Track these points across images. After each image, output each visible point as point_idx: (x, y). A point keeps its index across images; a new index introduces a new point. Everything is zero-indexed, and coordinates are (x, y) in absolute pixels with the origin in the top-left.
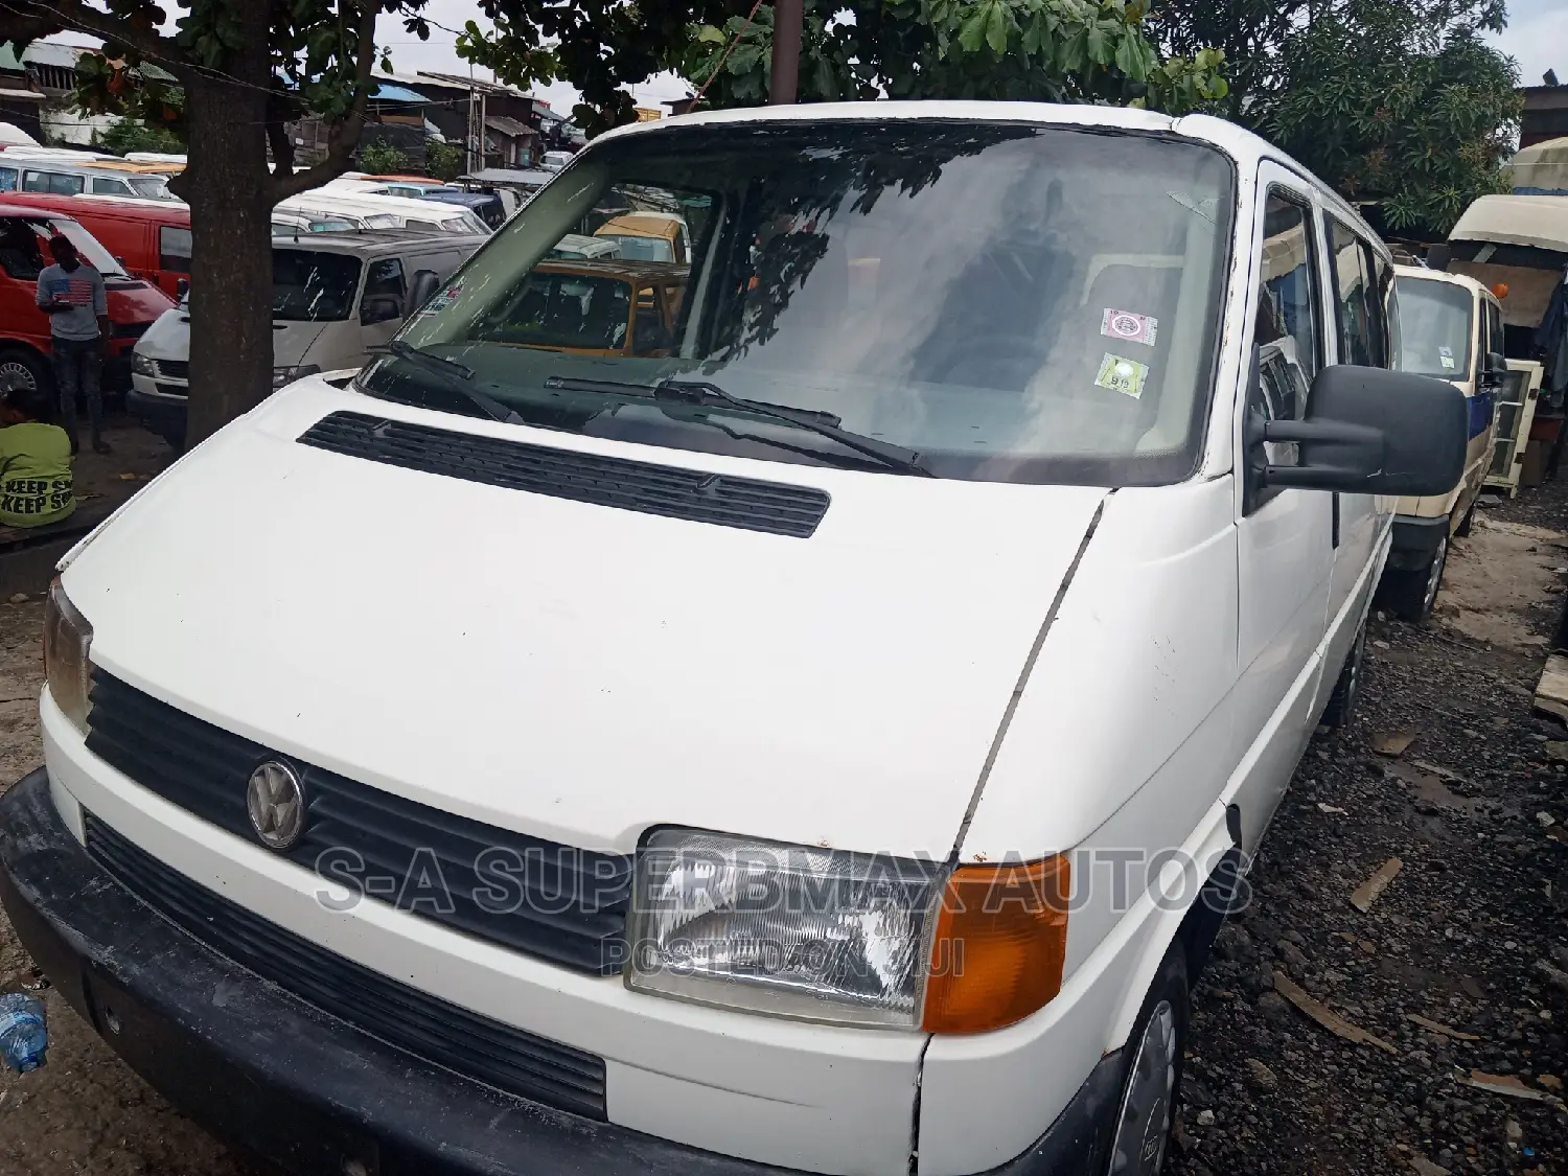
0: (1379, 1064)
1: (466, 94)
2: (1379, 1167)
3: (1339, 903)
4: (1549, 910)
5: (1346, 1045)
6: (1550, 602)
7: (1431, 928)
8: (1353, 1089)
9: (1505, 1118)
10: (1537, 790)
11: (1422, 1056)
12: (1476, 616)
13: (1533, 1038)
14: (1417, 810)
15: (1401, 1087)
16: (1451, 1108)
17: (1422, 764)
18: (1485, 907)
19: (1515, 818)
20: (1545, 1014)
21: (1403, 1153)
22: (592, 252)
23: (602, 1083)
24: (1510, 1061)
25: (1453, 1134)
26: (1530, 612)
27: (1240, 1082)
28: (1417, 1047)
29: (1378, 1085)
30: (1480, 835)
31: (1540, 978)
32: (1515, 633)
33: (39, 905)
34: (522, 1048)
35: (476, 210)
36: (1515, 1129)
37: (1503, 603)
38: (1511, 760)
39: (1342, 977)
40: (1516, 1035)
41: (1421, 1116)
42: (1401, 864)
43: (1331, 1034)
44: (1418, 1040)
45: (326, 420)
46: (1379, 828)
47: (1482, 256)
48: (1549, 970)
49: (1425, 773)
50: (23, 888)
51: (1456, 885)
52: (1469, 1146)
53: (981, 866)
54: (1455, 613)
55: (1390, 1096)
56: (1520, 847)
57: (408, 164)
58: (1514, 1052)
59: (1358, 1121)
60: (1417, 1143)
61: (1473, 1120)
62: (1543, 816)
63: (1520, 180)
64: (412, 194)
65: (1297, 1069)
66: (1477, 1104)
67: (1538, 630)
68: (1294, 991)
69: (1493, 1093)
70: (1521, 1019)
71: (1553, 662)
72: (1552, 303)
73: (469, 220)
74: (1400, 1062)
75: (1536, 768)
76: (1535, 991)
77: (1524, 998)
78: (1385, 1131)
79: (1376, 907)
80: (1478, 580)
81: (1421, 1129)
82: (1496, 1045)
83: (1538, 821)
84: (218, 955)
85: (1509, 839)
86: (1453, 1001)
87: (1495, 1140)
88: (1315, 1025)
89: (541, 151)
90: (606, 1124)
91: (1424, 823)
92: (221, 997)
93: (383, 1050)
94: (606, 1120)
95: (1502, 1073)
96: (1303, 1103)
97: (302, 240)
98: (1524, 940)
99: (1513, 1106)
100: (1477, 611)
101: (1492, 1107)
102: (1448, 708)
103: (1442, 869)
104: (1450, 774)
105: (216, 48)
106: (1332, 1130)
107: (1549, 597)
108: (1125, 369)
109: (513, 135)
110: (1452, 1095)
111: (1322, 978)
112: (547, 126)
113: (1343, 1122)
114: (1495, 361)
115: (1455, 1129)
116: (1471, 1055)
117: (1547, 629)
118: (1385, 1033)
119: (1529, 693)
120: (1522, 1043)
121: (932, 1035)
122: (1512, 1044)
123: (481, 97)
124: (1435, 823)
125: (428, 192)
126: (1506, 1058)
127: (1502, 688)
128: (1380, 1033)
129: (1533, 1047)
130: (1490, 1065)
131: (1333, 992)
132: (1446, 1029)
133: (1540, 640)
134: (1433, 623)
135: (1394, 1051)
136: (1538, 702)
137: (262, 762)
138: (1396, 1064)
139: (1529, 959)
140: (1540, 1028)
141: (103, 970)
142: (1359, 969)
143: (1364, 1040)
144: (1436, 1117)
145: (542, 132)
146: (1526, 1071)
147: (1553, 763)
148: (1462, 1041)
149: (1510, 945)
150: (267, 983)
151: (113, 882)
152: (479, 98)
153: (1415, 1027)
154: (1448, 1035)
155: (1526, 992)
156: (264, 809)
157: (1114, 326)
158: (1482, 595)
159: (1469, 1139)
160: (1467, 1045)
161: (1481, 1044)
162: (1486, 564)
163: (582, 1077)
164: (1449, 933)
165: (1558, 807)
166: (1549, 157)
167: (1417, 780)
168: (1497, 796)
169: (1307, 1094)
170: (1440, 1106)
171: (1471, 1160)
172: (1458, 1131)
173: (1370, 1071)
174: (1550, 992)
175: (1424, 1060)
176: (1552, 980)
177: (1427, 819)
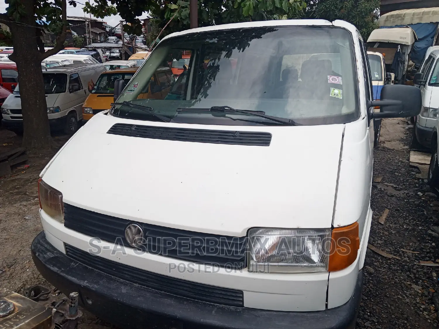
0: (397, 262)
1: (84, 22)
2: (404, 289)
3: (376, 223)
4: (427, 217)
5: (388, 259)
6: (406, 137)
7: (400, 226)
8: (392, 270)
9: (431, 272)
10: (416, 187)
11: (407, 259)
12: (389, 143)
13: (433, 251)
14: (388, 196)
15: (405, 268)
16: (418, 271)
17: (386, 183)
18: (412, 219)
19: (412, 195)
20: (433, 244)
21: (409, 284)
22: (130, 65)
23: (243, 297)
24: (428, 257)
25: (420, 278)
26: (402, 140)
27: (366, 273)
28: (405, 257)
29: (398, 268)
30: (405, 200)
31: (430, 235)
32: (400, 146)
33: (59, 272)
34: (217, 291)
35: (92, 56)
36: (434, 274)
37: (394, 139)
38: (408, 180)
39: (382, 242)
40: (428, 251)
41: (411, 274)
42: (388, 211)
43: (383, 256)
44: (405, 255)
45: (113, 126)
46: (380, 202)
47: (376, 46)
48: (432, 233)
49: (387, 186)
50: (52, 268)
51: (403, 214)
52: (425, 280)
53: (340, 227)
54: (384, 142)
55: (402, 271)
56: (416, 202)
57: (68, 44)
58: (429, 255)
59: (396, 278)
60: (412, 281)
61: (424, 273)
62: (419, 193)
63: (382, 24)
64: (72, 53)
65: (378, 267)
66: (423, 269)
67: (405, 145)
68: (372, 247)
69: (427, 266)
70: (428, 246)
71: (412, 153)
72: (395, 57)
73: (91, 59)
74: (402, 261)
75: (414, 181)
76: (430, 238)
77: (427, 241)
78: (403, 279)
79: (385, 223)
80: (387, 133)
81: (412, 277)
82: (424, 254)
83: (418, 195)
84: (118, 279)
85: (413, 200)
86: (411, 244)
87: (430, 278)
88: (379, 255)
89: (107, 37)
90: (244, 308)
91: (391, 199)
92: (124, 290)
93: (176, 298)
94: (244, 307)
95: (427, 261)
96: (382, 275)
97: (48, 70)
98: (423, 226)
99: (433, 268)
100: (389, 141)
101: (427, 270)
102: (390, 168)
103: (398, 210)
104: (394, 185)
105: (18, 15)
106: (391, 281)
107: (405, 135)
108: (336, 91)
109: (98, 33)
110: (417, 268)
111: (377, 243)
112: (108, 30)
113: (393, 279)
114: (388, 75)
115: (420, 276)
116: (418, 257)
117: (408, 144)
118: (396, 255)
119: (408, 162)
120: (430, 252)
121: (330, 272)
122: (428, 253)
123: (89, 23)
124: (393, 198)
125: (76, 52)
126: (427, 257)
127: (401, 161)
128: (395, 255)
129: (433, 253)
130: (423, 259)
131: (381, 246)
132: (411, 252)
133: (406, 147)
134: (379, 145)
135: (400, 259)
136: (410, 164)
137: (129, 224)
138: (401, 262)
139: (426, 231)
140: (433, 248)
141: (85, 288)
142: (386, 239)
143: (392, 257)
144: (415, 274)
145: (107, 32)
146: (433, 259)
147: (419, 179)
148: (415, 254)
149: (420, 228)
150: (135, 284)
151: (79, 263)
152: (88, 23)
153: (403, 252)
154: (412, 253)
155: (428, 239)
156: (131, 237)
157: (331, 80)
158: (389, 137)
159: (424, 279)
160: (417, 255)
161: (420, 254)
162: (388, 128)
163: (237, 296)
164: (405, 226)
165: (423, 191)
166: (388, 17)
167: (386, 188)
168: (407, 190)
169: (382, 273)
170: (415, 271)
171: (426, 283)
172: (421, 277)
173: (395, 265)
174: (433, 239)
175: (408, 260)
176: (433, 235)
177: (392, 198)
